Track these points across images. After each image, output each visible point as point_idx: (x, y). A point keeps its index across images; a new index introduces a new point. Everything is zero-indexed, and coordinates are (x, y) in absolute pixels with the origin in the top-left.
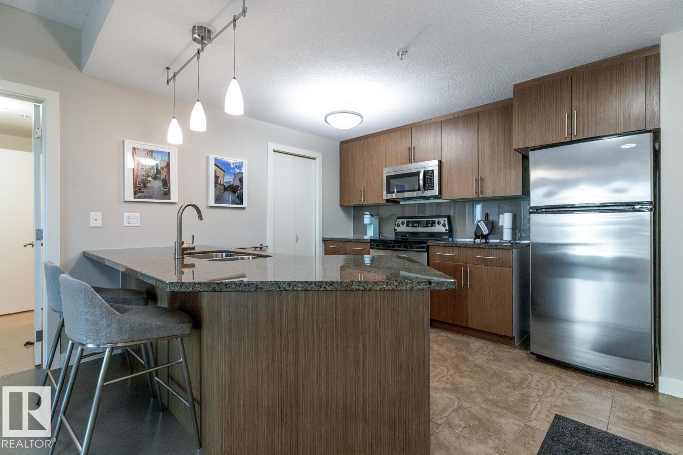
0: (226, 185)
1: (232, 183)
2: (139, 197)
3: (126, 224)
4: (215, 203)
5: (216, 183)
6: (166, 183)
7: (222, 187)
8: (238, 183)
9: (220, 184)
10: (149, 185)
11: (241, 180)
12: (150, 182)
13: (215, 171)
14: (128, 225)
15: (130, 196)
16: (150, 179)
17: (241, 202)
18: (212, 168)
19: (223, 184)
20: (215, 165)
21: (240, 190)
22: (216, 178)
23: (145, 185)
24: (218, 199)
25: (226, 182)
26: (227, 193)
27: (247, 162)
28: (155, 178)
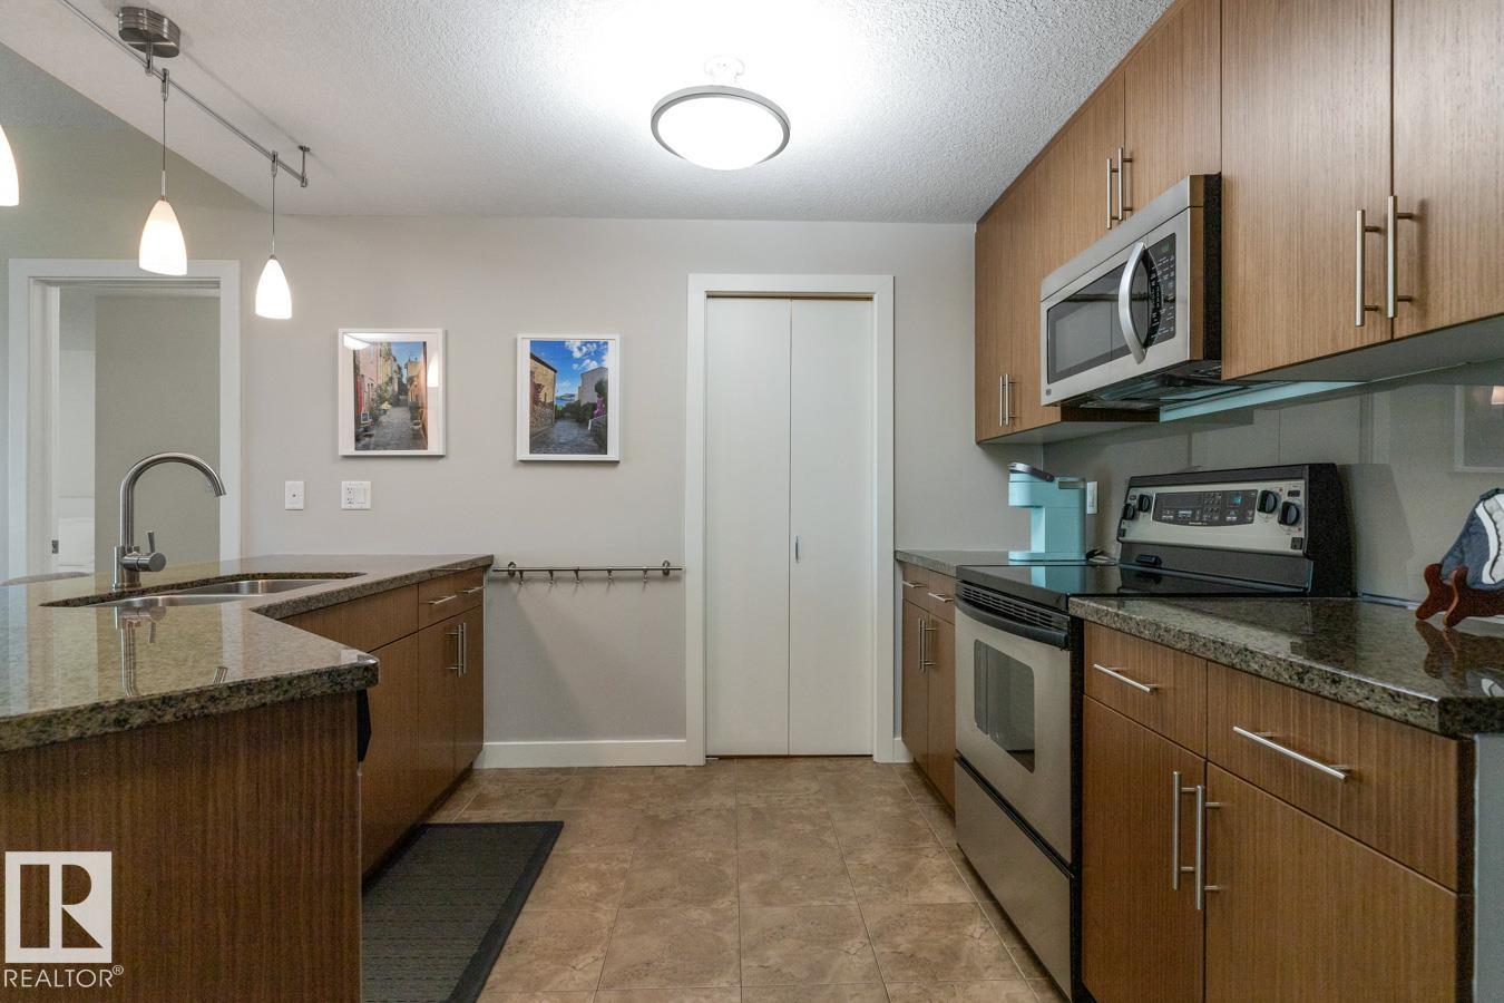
0: (561, 405)
1: (576, 399)
2: (366, 447)
3: (344, 505)
4: (531, 452)
5: (535, 400)
6: (417, 411)
7: (548, 411)
8: (593, 398)
9: (544, 404)
10: (383, 419)
11: (601, 389)
12: (385, 411)
13: (532, 373)
14: (348, 506)
15: (347, 445)
16: (385, 406)
17: (602, 446)
18: (525, 364)
19: (552, 403)
20: (533, 357)
21: (598, 415)
22: (536, 388)
23: (376, 419)
24: (539, 442)
25: (561, 399)
26: (560, 424)
27: (617, 337)
28: (396, 403)
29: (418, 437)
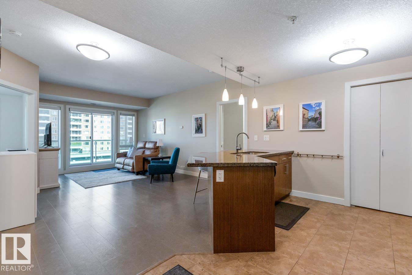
0: (310, 118)
1: (313, 116)
2: (268, 129)
3: (264, 140)
4: (303, 129)
5: (303, 117)
6: (278, 122)
7: (307, 119)
8: (318, 116)
9: (306, 118)
10: (272, 123)
11: (320, 114)
12: (272, 122)
13: (303, 111)
15: (265, 129)
16: (272, 121)
17: (320, 127)
18: (301, 110)
19: (307, 118)
20: (303, 108)
21: (319, 119)
22: (304, 115)
23: (270, 124)
24: (304, 126)
25: (310, 117)
26: (310, 122)
27: (324, 101)
28: (274, 120)
29: (278, 127)
